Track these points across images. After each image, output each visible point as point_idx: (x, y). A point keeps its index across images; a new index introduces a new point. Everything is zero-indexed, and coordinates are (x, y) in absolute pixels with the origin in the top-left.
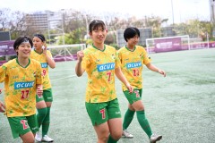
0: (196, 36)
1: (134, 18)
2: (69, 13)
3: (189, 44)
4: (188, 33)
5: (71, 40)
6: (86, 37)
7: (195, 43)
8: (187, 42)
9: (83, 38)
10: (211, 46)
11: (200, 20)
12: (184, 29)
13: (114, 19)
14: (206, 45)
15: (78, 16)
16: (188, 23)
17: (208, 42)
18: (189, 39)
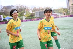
0: (62, 13)
1: (41, 7)
2: (19, 6)
3: (60, 16)
4: (59, 12)
5: (20, 15)
6: (25, 14)
7: (62, 16)
8: (59, 15)
9: (24, 14)
10: (67, 17)
11: (63, 8)
12: (58, 11)
13: (34, 8)
14: (65, 16)
15: (22, 7)
16: (59, 9)
17: (66, 15)
18: (59, 14)
